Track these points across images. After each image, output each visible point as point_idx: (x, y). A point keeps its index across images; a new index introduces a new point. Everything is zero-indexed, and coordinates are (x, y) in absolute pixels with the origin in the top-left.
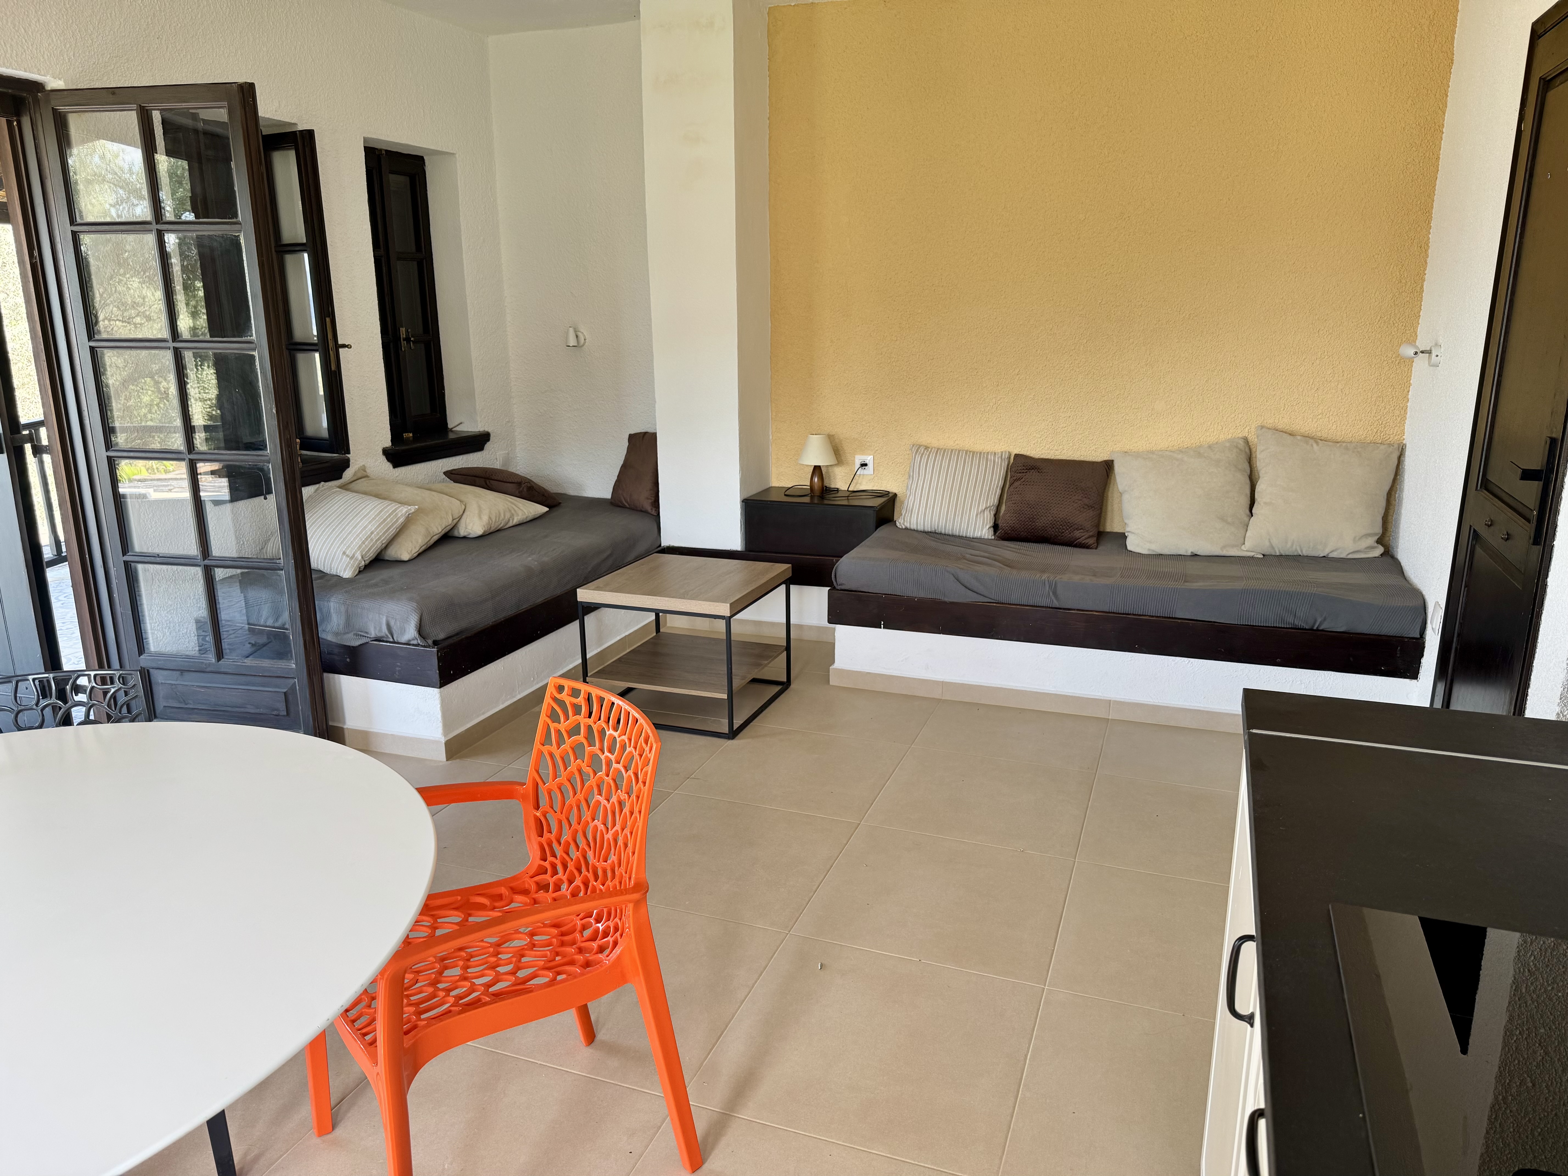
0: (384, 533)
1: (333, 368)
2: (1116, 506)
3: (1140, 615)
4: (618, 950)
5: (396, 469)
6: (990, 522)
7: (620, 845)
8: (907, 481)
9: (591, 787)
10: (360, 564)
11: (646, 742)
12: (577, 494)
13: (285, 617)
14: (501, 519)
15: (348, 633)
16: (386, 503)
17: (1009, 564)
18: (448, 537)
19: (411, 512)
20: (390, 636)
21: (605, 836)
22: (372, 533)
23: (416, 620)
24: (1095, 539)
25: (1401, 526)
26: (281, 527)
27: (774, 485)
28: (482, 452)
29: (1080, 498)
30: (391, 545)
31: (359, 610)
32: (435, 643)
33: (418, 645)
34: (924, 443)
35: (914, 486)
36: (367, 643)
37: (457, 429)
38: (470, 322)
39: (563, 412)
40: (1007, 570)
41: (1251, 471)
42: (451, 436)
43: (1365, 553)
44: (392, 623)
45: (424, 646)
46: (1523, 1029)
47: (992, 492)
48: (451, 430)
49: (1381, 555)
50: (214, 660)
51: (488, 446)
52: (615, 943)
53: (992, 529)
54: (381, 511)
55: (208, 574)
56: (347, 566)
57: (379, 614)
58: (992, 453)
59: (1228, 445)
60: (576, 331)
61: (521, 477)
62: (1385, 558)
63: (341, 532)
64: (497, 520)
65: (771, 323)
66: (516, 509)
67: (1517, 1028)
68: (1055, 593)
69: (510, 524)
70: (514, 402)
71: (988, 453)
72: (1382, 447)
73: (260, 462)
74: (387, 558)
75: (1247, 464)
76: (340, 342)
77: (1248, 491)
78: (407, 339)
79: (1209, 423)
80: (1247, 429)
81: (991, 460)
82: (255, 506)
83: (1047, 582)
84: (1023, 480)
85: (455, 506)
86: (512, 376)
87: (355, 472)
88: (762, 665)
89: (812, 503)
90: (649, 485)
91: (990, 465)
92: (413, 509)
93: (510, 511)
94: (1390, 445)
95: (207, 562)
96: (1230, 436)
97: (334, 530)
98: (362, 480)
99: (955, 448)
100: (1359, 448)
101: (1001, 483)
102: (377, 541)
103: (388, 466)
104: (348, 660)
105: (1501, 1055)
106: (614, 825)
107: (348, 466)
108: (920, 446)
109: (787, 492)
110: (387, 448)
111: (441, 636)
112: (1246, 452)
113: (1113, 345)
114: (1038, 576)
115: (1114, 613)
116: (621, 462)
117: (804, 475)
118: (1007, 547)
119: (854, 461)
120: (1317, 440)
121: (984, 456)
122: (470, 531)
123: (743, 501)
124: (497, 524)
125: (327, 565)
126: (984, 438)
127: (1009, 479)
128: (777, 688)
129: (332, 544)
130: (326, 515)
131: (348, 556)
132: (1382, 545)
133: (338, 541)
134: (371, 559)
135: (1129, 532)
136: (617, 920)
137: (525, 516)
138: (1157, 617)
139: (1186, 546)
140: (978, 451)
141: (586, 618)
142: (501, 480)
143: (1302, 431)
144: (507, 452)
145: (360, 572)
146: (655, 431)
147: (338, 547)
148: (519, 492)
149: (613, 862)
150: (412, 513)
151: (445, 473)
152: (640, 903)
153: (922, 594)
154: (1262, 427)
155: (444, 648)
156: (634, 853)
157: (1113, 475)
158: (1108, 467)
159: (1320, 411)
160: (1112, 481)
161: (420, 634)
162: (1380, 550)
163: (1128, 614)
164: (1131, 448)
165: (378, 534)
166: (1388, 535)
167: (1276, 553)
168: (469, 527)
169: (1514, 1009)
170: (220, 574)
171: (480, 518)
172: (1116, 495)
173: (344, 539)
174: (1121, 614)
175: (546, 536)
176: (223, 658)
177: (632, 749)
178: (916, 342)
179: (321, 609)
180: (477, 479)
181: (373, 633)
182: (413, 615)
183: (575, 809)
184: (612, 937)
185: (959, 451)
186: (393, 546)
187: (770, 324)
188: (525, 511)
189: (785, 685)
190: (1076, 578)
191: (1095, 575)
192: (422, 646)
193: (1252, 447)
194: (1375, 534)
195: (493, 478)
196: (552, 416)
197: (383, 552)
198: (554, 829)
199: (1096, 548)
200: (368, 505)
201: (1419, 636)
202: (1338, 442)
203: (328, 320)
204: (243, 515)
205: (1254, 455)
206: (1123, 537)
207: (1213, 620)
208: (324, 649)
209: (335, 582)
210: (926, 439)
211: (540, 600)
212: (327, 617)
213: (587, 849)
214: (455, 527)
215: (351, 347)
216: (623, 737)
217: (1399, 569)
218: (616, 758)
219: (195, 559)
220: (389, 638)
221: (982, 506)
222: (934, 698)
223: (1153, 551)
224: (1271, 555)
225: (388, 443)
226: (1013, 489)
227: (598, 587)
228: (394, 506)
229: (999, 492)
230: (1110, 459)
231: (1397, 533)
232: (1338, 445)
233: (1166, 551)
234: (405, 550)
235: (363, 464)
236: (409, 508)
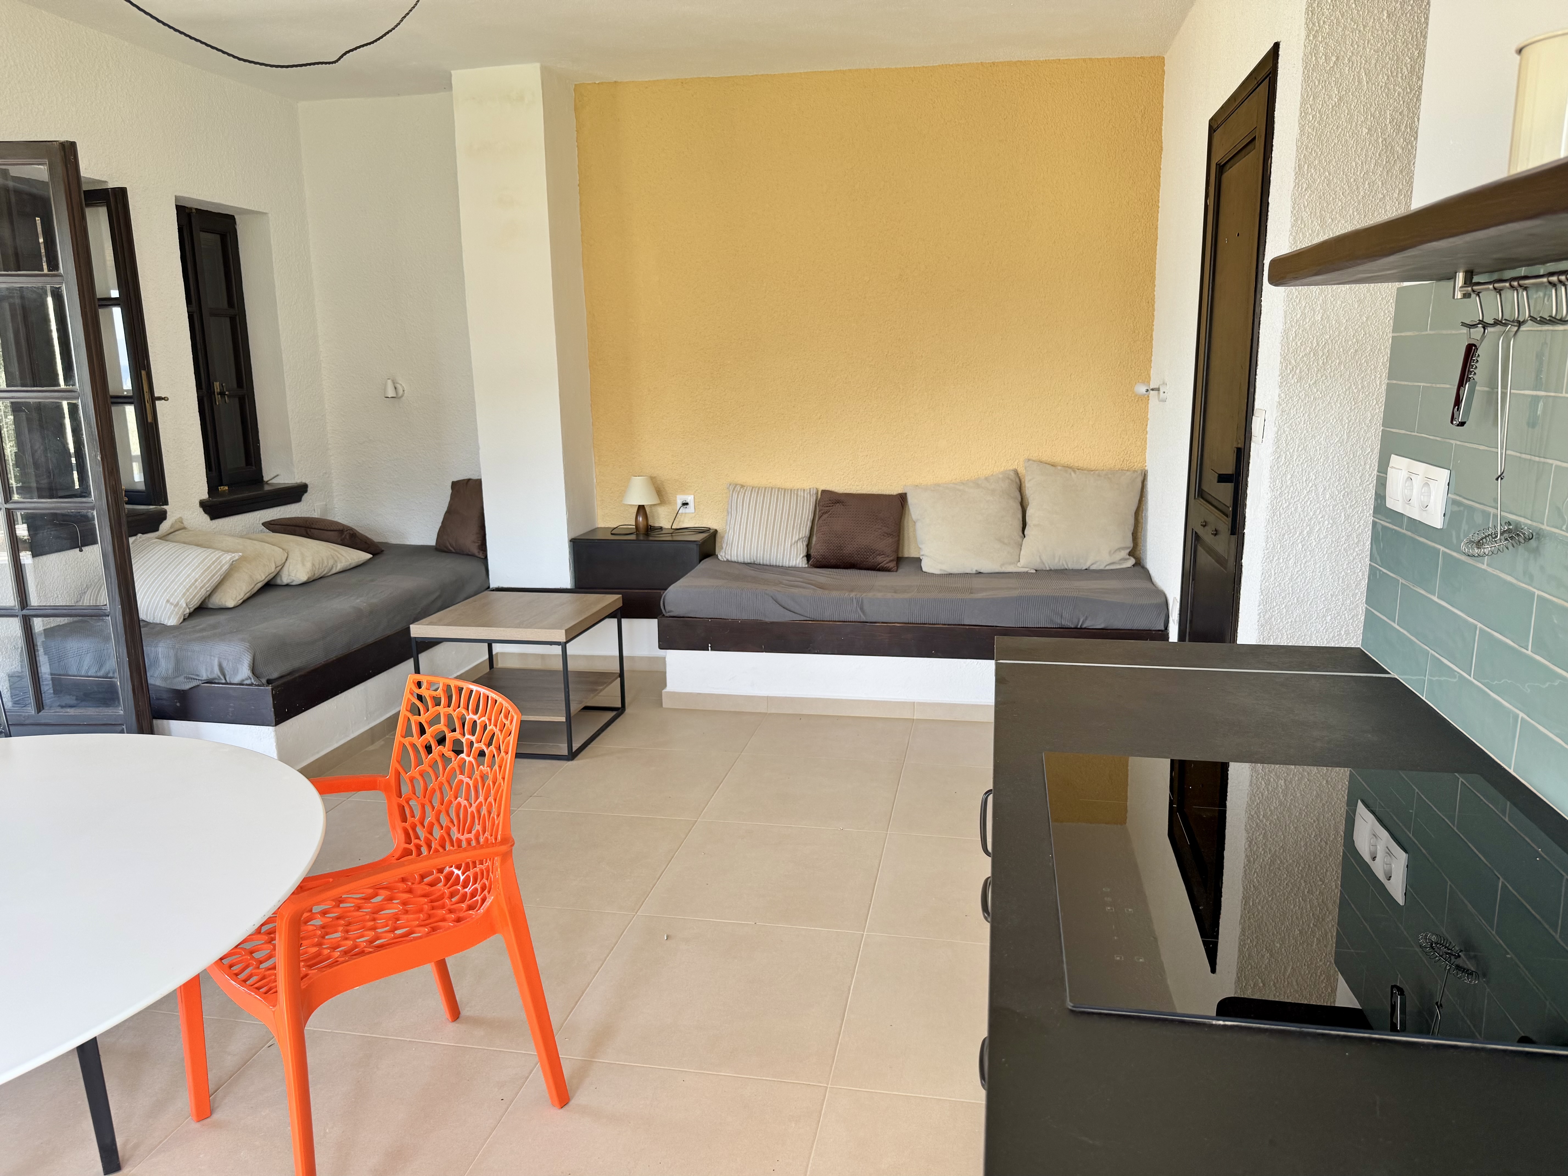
0: (209, 580)
1: (150, 420)
2: (911, 534)
3: (935, 624)
4: (487, 904)
5: (214, 521)
6: (803, 552)
7: (484, 815)
8: (725, 517)
9: (453, 769)
10: (184, 611)
11: (506, 717)
12: (399, 543)
13: (111, 664)
14: (324, 566)
15: (178, 677)
16: (210, 550)
17: (822, 587)
18: (270, 586)
19: (234, 559)
20: (222, 677)
21: (469, 809)
22: (196, 581)
23: (249, 660)
24: (895, 562)
25: (1148, 540)
26: (107, 572)
27: (599, 526)
28: (300, 503)
29: (880, 527)
30: (215, 593)
31: (189, 654)
32: (269, 682)
33: (251, 685)
34: (739, 482)
35: (733, 522)
36: (198, 686)
37: (273, 481)
38: (285, 376)
39: (383, 462)
40: (819, 591)
41: (1022, 499)
42: (267, 488)
43: (1120, 564)
44: (224, 664)
45: (258, 685)
46: (1253, 938)
47: (804, 524)
48: (267, 483)
49: (1133, 565)
50: (33, 712)
51: (305, 497)
52: (484, 900)
53: (805, 558)
54: (204, 559)
55: (27, 624)
56: (171, 613)
57: (211, 656)
58: (801, 489)
59: (1001, 476)
60: (394, 383)
61: (343, 525)
62: (1136, 568)
63: (164, 580)
64: (321, 567)
65: (590, 373)
66: (339, 555)
67: (1248, 938)
68: (862, 609)
69: (334, 571)
70: (331, 454)
71: (798, 490)
72: (1128, 473)
73: (84, 509)
74: (210, 606)
75: (1018, 492)
76: (156, 395)
77: (1020, 516)
78: (222, 394)
79: (985, 458)
80: (1016, 462)
81: (801, 496)
82: (69, 559)
83: (854, 600)
84: (830, 512)
85: (278, 554)
86: (328, 428)
87: (172, 524)
88: (597, 690)
89: (637, 540)
90: (474, 528)
91: (800, 501)
92: (236, 556)
93: (333, 557)
94: (1135, 471)
95: (25, 612)
96: (1002, 469)
97: (155, 580)
98: (180, 531)
99: (768, 486)
100: (1110, 475)
101: (811, 517)
102: (201, 588)
103: (206, 518)
104: (178, 704)
105: (1238, 963)
106: (477, 798)
107: (165, 518)
108: (736, 485)
109: (613, 531)
110: (204, 500)
111: (275, 675)
112: (1016, 483)
113: (899, 391)
114: (847, 594)
115: (913, 623)
116: (445, 509)
117: (629, 515)
118: (820, 573)
119: (675, 500)
120: (1073, 469)
121: (794, 493)
122: (294, 578)
123: (570, 541)
124: (320, 570)
125: (150, 613)
126: (794, 476)
127: (817, 513)
128: (612, 714)
129: (155, 593)
130: (147, 565)
131: (172, 604)
132: (1134, 558)
133: (161, 590)
134: (195, 607)
135: (923, 555)
136: (484, 880)
137: (348, 563)
138: (949, 625)
139: (971, 565)
140: (789, 488)
141: (419, 655)
142: (322, 528)
143: (1062, 462)
144: (324, 503)
145: (184, 620)
146: (479, 478)
147: (162, 596)
148: (341, 540)
149: (478, 831)
150: (236, 560)
151: (264, 524)
152: (506, 856)
153: (745, 616)
154: (1029, 460)
155: (278, 686)
156: (498, 816)
157: (907, 507)
158: (902, 499)
159: (1076, 445)
160: (907, 512)
161: (253, 673)
162: (1132, 561)
163: (925, 624)
164: (921, 482)
165: (202, 581)
166: (1139, 549)
167: (1046, 568)
168: (293, 575)
169: (1245, 921)
170: (38, 625)
171: (303, 565)
172: (911, 524)
173: (167, 588)
174: (918, 624)
175: (372, 581)
176: (43, 709)
177: (492, 727)
178: (727, 390)
179: (148, 655)
180: (297, 529)
181: (204, 676)
182: (246, 655)
183: (438, 794)
184: (480, 896)
185: (772, 489)
186: (217, 594)
187: (589, 375)
188: (348, 558)
189: (620, 710)
190: (879, 595)
191: (895, 592)
192: (256, 685)
193: (1021, 477)
194: (1128, 548)
195: (313, 527)
196: (371, 466)
197: (207, 601)
198: (418, 814)
199: (896, 571)
200: (191, 553)
201: (1163, 629)
202: (1092, 471)
203: (143, 373)
204: (56, 567)
205: (1023, 485)
206: (918, 560)
207: (995, 625)
208: (153, 695)
209: (161, 630)
210: (741, 479)
211: (371, 640)
212: (156, 661)
213: (450, 825)
214: (278, 574)
215: (168, 400)
216: (483, 719)
217: (1149, 577)
218: (476, 739)
219: (12, 609)
220: (221, 679)
221: (795, 537)
222: (760, 713)
223: (944, 571)
224: (1043, 570)
225: (205, 496)
226: (821, 522)
227: (431, 623)
228: (218, 554)
229: (809, 524)
230: (904, 492)
231: (1145, 546)
232: (1092, 473)
233: (955, 571)
234: (230, 597)
235: (180, 516)
236: (233, 555)
